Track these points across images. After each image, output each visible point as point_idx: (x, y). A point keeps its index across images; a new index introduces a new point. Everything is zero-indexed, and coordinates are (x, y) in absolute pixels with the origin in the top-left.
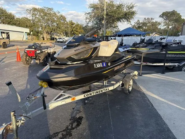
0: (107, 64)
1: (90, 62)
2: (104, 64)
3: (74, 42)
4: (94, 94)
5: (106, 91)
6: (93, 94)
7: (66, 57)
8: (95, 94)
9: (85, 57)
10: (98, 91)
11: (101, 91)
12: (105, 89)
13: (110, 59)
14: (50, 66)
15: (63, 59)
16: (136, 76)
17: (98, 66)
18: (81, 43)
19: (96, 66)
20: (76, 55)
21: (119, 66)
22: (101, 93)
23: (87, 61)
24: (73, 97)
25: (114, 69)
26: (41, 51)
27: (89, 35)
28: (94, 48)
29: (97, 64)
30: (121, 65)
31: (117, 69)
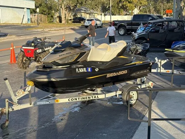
1: (73, 67)
2: (89, 70)
6: (79, 99)
7: (50, 62)
8: (81, 99)
9: (70, 61)
10: (85, 97)
11: (89, 97)
13: (107, 65)
14: (37, 68)
17: (81, 71)
18: (67, 49)
19: (79, 71)
20: (60, 60)
21: (115, 73)
22: (88, 99)
24: (57, 99)
25: (106, 76)
26: (43, 49)
27: (79, 40)
28: (81, 53)
29: (80, 69)
30: (120, 72)
31: (113, 76)
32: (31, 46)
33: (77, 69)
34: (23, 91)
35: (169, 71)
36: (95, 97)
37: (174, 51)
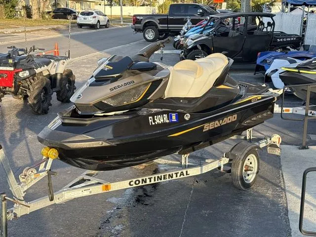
0: (180, 116)
1: (140, 113)
2: (174, 117)
3: (109, 72)
4: (153, 182)
5: (182, 176)
6: (150, 181)
7: (92, 103)
8: (155, 180)
9: (133, 101)
10: (163, 175)
11: (169, 175)
12: (180, 172)
14: (63, 118)
15: (87, 106)
16: (276, 146)
17: (158, 121)
19: (154, 121)
21: (217, 122)
22: (168, 179)
23: (137, 109)
24: (106, 184)
25: (203, 128)
26: (31, 71)
27: (145, 53)
28: (153, 82)
29: (156, 117)
30: (225, 119)
31: (213, 127)
32: (6, 64)
33: (150, 118)
34: (36, 172)
35: (288, 110)
36: (182, 174)
37: (301, 71)
